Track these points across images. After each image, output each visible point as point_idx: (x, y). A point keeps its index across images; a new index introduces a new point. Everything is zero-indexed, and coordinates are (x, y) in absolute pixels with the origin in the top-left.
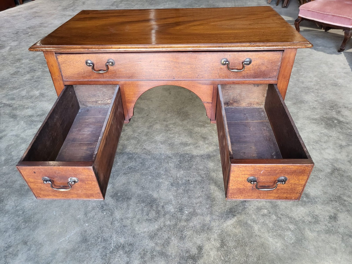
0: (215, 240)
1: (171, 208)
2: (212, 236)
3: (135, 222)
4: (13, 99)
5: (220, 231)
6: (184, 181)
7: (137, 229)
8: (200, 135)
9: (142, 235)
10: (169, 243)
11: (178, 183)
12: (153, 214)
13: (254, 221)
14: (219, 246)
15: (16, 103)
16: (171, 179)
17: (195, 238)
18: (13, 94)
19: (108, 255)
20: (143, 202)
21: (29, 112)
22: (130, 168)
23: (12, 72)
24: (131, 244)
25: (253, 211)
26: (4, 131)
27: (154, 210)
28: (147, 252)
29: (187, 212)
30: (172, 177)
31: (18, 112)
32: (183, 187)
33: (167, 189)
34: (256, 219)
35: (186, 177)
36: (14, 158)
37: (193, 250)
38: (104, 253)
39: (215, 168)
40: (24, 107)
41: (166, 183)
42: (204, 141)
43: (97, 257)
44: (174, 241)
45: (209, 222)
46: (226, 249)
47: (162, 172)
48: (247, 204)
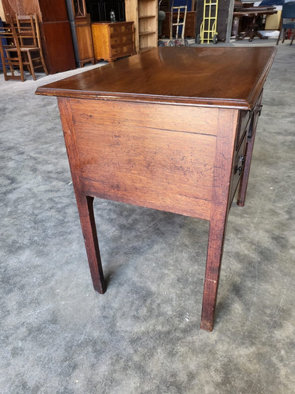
0: (216, 370)
1: (168, 310)
2: (214, 364)
3: (119, 315)
4: (40, 153)
5: (226, 360)
6: (195, 279)
7: (118, 324)
8: (234, 225)
9: (123, 334)
10: (152, 355)
11: (187, 280)
12: (144, 311)
13: (282, 360)
14: (220, 381)
15: (41, 157)
16: (179, 273)
17: (188, 359)
18: (42, 148)
19: (74, 348)
20: (137, 293)
21: (50, 167)
22: (134, 248)
23: (49, 127)
24: (104, 342)
25: (283, 344)
26: (20, 182)
27: (146, 306)
28: (121, 358)
29: (188, 320)
30: (181, 270)
31: (39, 167)
32: (191, 287)
33: (171, 284)
34: (285, 357)
35: (199, 274)
36: (19, 211)
37: (181, 375)
38: (70, 344)
39: (242, 271)
40: (47, 162)
41: (172, 277)
42: (237, 234)
43: (61, 346)
44: (160, 354)
45: (214, 342)
46: (229, 388)
47: (171, 262)
48: (275, 332)
